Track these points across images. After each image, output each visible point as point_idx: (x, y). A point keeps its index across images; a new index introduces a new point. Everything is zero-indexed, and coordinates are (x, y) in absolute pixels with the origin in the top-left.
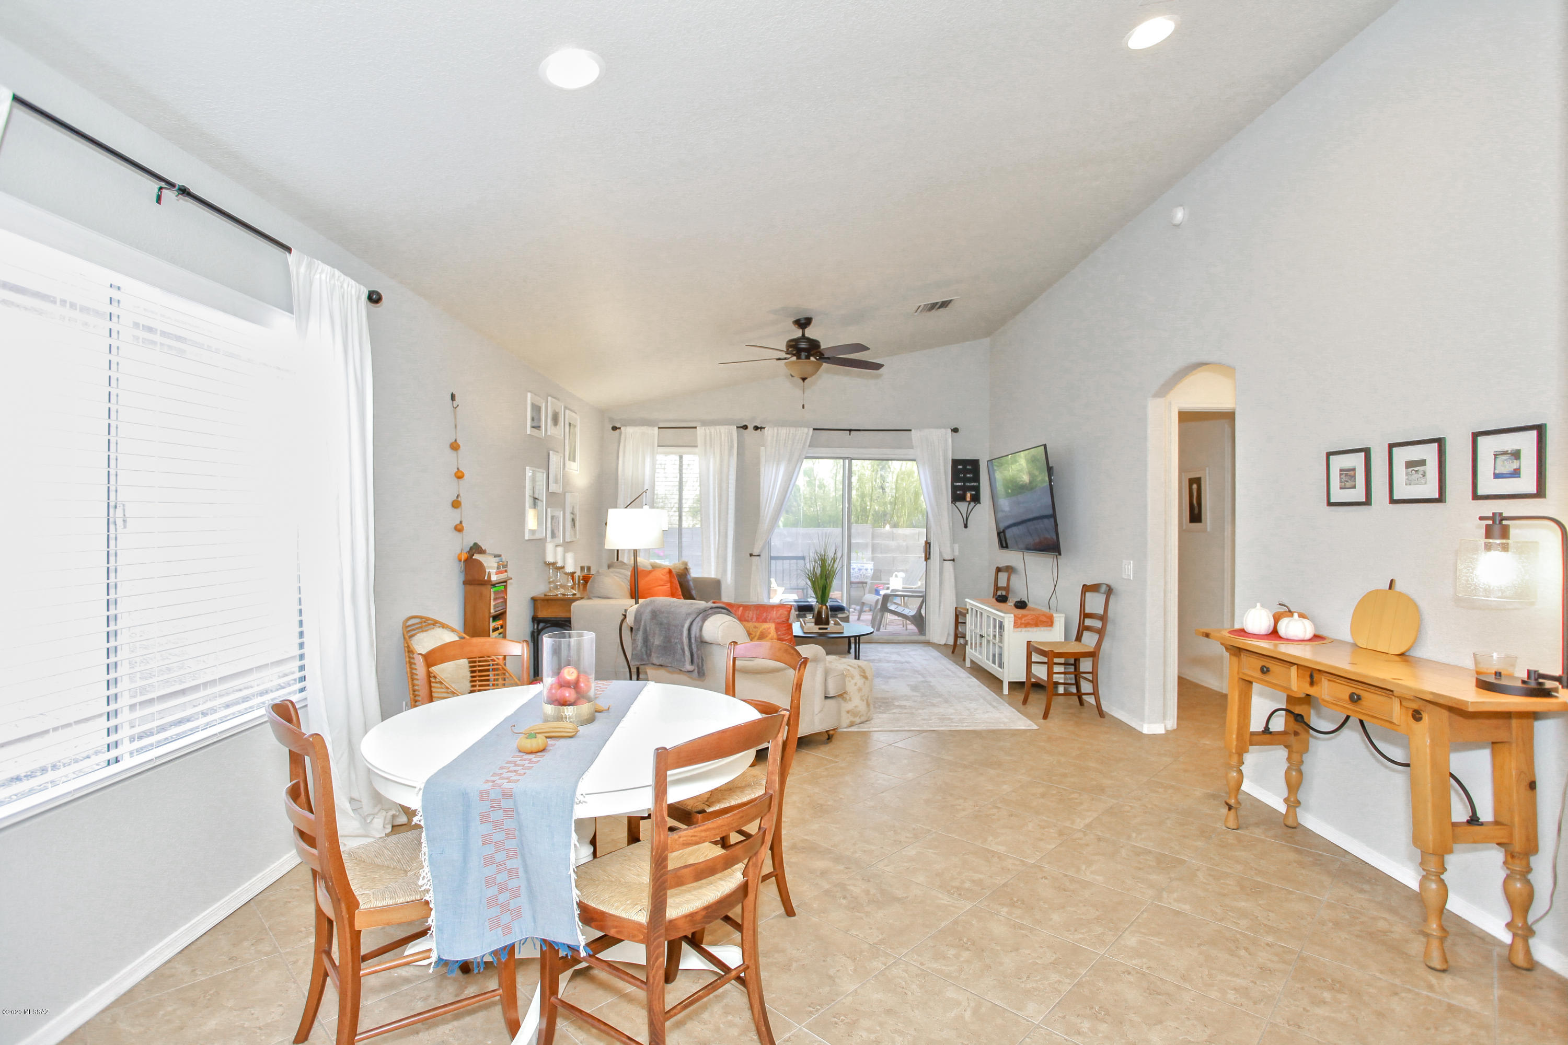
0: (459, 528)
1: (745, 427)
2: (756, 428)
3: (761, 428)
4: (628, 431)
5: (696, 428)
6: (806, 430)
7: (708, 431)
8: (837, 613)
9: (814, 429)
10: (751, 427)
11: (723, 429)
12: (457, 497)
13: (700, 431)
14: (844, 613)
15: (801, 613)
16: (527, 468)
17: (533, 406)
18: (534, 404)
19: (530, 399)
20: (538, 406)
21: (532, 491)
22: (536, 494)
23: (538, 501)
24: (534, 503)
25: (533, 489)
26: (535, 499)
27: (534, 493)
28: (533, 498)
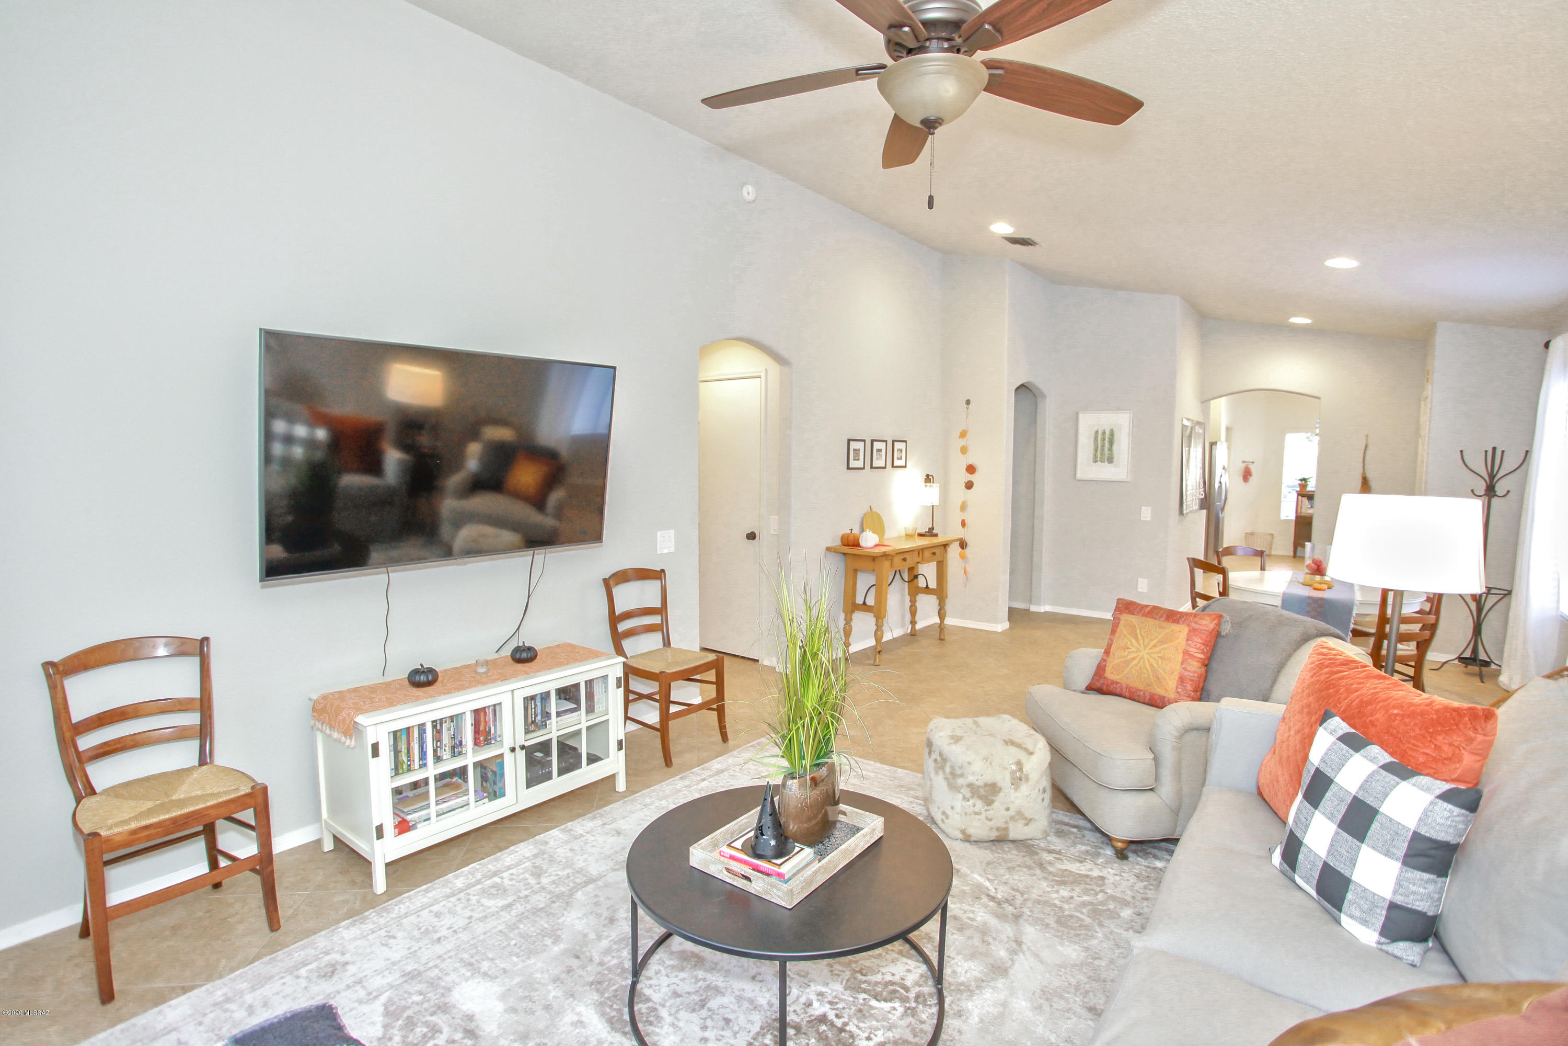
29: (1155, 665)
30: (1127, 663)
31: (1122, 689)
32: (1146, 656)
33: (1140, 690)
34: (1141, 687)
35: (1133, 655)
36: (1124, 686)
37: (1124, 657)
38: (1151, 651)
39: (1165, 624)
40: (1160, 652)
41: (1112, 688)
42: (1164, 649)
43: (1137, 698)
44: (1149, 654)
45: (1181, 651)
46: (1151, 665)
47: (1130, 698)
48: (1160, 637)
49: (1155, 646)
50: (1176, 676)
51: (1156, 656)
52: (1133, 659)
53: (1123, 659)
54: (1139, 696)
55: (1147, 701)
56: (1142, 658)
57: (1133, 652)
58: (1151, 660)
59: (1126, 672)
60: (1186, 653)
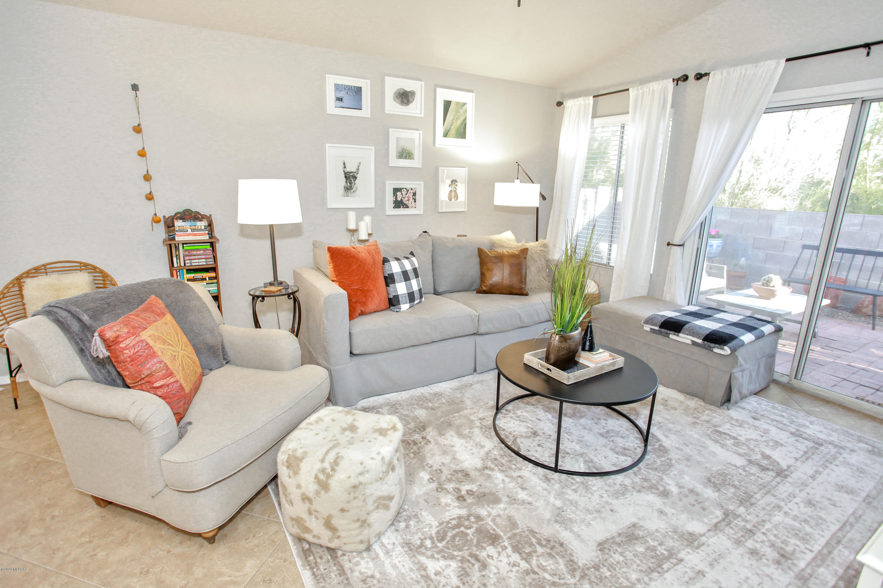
0: (150, 197)
1: (685, 78)
2: (699, 77)
3: (707, 74)
4: (569, 104)
5: (628, 90)
6: (771, 64)
7: (641, 91)
8: (712, 345)
9: (788, 60)
10: (691, 76)
11: (656, 86)
12: (148, 172)
13: (632, 93)
14: (723, 349)
15: (663, 330)
16: (327, 145)
17: (338, 87)
18: (342, 85)
19: (331, 81)
20: (352, 86)
21: (343, 166)
22: (350, 168)
23: (356, 174)
24: (348, 176)
25: (344, 164)
26: (348, 172)
27: (345, 167)
28: (344, 171)
34: (195, 379)
57: (178, 356)
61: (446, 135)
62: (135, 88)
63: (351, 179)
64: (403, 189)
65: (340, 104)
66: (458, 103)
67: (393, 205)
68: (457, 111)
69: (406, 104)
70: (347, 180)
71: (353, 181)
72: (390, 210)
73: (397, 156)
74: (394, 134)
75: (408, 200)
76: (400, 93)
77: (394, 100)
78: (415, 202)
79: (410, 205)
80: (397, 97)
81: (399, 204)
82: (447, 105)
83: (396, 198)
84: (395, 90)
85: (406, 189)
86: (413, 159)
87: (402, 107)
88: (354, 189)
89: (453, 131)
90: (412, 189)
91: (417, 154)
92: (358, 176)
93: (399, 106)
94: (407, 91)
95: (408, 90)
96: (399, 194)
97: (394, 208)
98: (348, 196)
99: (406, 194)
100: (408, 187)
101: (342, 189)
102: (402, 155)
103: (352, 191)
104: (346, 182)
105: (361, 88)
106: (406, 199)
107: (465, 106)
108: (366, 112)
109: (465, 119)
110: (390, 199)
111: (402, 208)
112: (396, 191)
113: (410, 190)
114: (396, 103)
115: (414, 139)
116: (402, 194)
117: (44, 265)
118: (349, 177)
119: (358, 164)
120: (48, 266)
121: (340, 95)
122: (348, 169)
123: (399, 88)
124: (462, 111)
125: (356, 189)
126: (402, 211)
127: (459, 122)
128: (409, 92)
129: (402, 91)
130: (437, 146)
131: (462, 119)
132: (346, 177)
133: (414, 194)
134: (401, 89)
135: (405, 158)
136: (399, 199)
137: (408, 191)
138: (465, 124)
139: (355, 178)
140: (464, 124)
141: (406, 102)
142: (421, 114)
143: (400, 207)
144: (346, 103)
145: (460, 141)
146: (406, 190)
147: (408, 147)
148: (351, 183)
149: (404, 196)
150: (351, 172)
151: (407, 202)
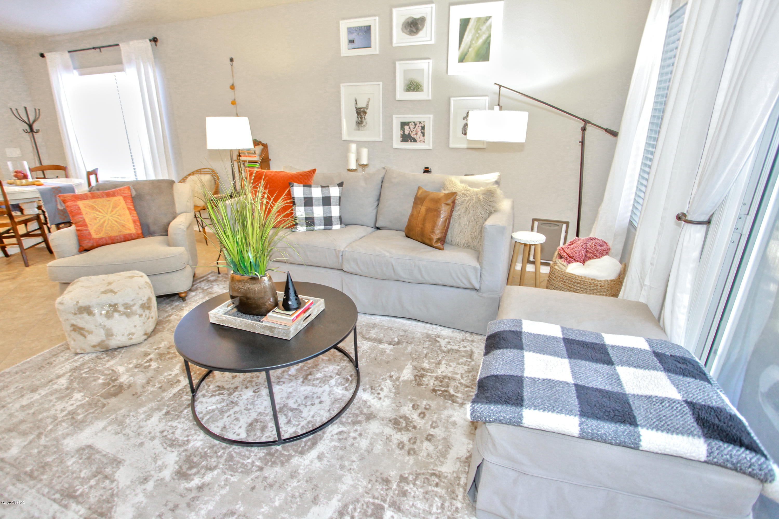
16: (342, 85)
17: (350, 30)
18: (353, 28)
19: (344, 25)
20: (362, 27)
21: (354, 102)
22: (361, 104)
23: (366, 110)
24: (359, 111)
25: (356, 101)
26: (359, 108)
27: (356, 104)
28: (356, 107)
29: (118, 220)
30: (102, 225)
31: (107, 241)
32: (111, 218)
33: (117, 236)
34: (116, 234)
35: (102, 221)
36: (107, 238)
37: (98, 223)
38: (111, 214)
39: (108, 199)
40: (116, 213)
41: (100, 243)
42: (117, 210)
43: (116, 241)
44: (111, 216)
45: (126, 208)
46: (116, 221)
47: (112, 243)
48: (111, 206)
49: (112, 211)
50: (131, 221)
51: (115, 216)
52: (104, 222)
53: (98, 225)
54: (117, 239)
55: (123, 240)
56: (109, 219)
57: (101, 219)
58: (115, 219)
59: (104, 230)
60: (129, 209)
61: (462, 60)
62: (232, 60)
63: (362, 114)
64: (411, 122)
65: (352, 45)
66: (479, 19)
67: (401, 139)
68: (478, 29)
69: (415, 33)
70: (358, 115)
71: (363, 116)
72: (397, 143)
73: (404, 89)
74: (400, 67)
75: (416, 134)
76: (408, 23)
77: (403, 31)
78: (424, 136)
79: (418, 139)
80: (405, 27)
81: (406, 138)
82: (465, 23)
83: (404, 132)
84: (403, 20)
85: (414, 122)
86: (422, 91)
87: (411, 37)
88: (364, 123)
89: (472, 53)
90: (420, 123)
91: (427, 84)
92: (368, 111)
93: (407, 36)
94: (415, 19)
95: (417, 17)
96: (406, 128)
97: (401, 141)
98: (359, 130)
99: (414, 128)
100: (416, 120)
101: (354, 124)
102: (410, 88)
103: (363, 125)
104: (358, 117)
105: (370, 26)
106: (414, 133)
107: (490, 20)
108: (375, 48)
109: (489, 36)
110: (397, 133)
111: (409, 143)
112: (403, 124)
113: (418, 124)
114: (404, 34)
115: (423, 69)
116: (410, 128)
117: (200, 169)
118: (360, 113)
119: (368, 100)
120: (202, 170)
121: (352, 37)
122: (359, 106)
123: (407, 17)
124: (484, 28)
125: (366, 123)
126: (409, 145)
127: (480, 41)
128: (418, 19)
129: (410, 20)
130: (449, 74)
131: (484, 37)
132: (357, 113)
133: (423, 128)
134: (410, 18)
135: (414, 90)
136: (407, 133)
137: (416, 125)
138: (489, 43)
139: (365, 113)
140: (487, 43)
141: (414, 30)
142: (431, 40)
143: (407, 141)
144: (357, 44)
145: (482, 64)
146: (413, 124)
147: (417, 78)
148: (361, 118)
149: (412, 130)
150: (362, 108)
151: (415, 136)
